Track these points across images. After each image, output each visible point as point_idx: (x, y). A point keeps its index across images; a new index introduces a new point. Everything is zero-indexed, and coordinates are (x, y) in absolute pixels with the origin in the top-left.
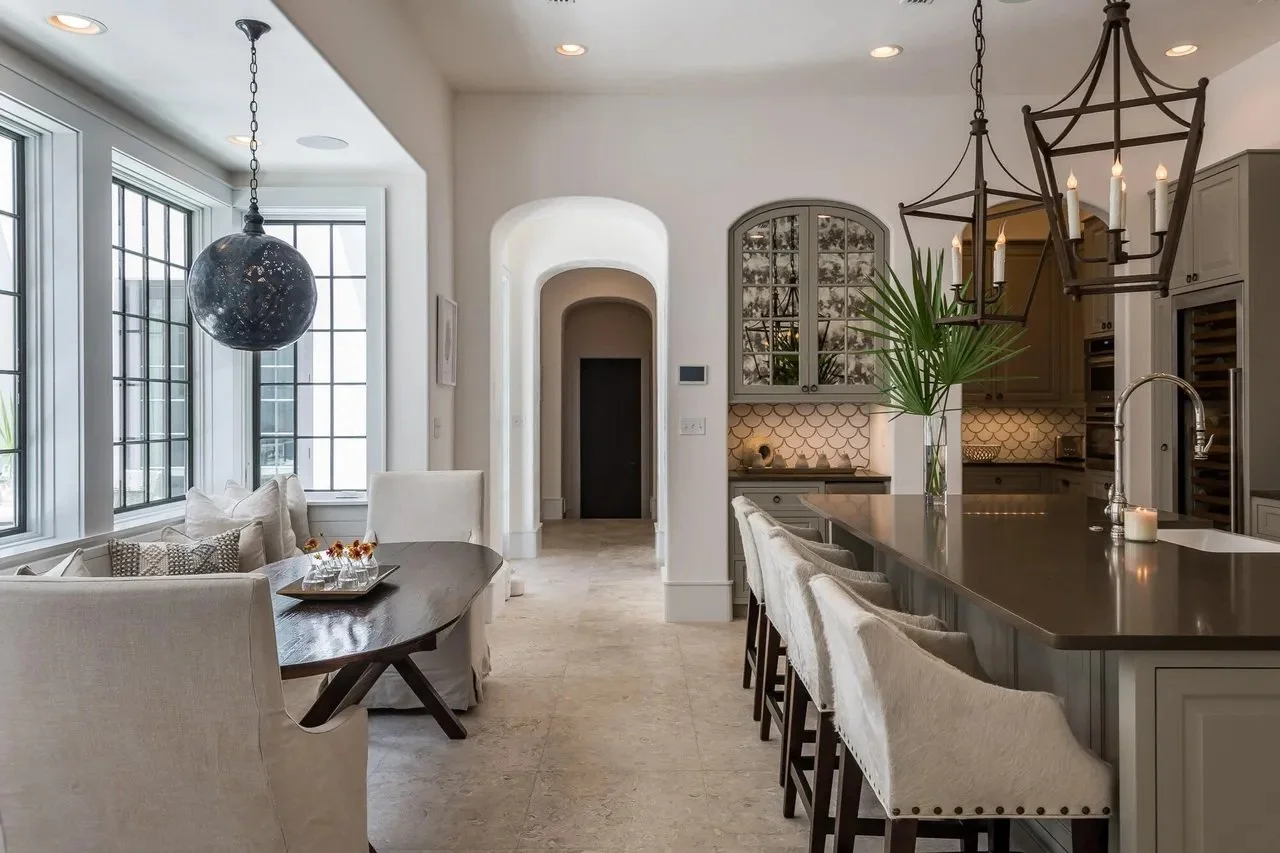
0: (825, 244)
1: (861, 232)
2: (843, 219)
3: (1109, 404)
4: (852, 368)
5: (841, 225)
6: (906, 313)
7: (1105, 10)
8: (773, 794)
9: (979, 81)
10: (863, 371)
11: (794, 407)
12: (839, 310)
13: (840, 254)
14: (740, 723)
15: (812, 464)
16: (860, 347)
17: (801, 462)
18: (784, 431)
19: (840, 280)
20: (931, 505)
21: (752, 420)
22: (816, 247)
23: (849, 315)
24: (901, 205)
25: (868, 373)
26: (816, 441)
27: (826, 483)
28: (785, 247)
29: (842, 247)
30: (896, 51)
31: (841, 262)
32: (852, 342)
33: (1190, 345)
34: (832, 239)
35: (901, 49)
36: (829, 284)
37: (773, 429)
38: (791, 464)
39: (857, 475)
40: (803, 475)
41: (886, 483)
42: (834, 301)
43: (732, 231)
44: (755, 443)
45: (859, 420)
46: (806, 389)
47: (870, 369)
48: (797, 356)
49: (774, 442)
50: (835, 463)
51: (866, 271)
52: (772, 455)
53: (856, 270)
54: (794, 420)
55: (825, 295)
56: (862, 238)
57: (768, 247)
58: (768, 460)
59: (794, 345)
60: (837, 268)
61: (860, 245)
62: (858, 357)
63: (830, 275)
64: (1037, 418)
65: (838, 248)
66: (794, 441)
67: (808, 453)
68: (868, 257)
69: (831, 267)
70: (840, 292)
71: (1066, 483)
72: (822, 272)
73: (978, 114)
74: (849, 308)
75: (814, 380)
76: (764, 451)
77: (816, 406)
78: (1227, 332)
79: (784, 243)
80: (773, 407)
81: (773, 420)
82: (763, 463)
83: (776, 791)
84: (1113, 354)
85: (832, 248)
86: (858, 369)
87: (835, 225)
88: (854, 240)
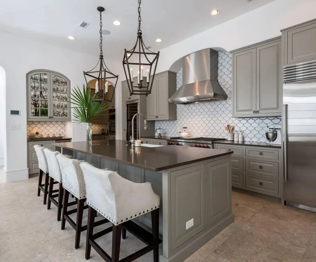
0: (54, 82)
1: (64, 81)
2: (59, 77)
3: (114, 122)
4: (62, 113)
5: (58, 78)
6: (82, 99)
7: (137, 34)
8: (56, 224)
9: (101, 47)
10: (65, 114)
11: (45, 122)
12: (59, 99)
13: (58, 85)
14: (39, 207)
15: (51, 136)
16: (64, 108)
17: (48, 136)
18: (42, 128)
19: (59, 91)
20: (89, 143)
21: (33, 126)
22: (52, 83)
23: (61, 100)
24: (84, 72)
25: (66, 114)
26: (51, 131)
27: (56, 140)
28: (43, 81)
29: (59, 84)
30: (74, 39)
31: (58, 87)
32: (62, 106)
33: (129, 111)
34: (56, 81)
35: (76, 38)
36: (56, 92)
37: (39, 128)
38: (45, 136)
39: (63, 138)
40: (48, 139)
41: (71, 140)
42: (57, 96)
43: (27, 75)
44: (34, 131)
45: (62, 125)
46: (50, 118)
47: (67, 113)
48: (47, 109)
49: (39, 131)
50: (57, 136)
51: (65, 90)
52: (39, 134)
53: (63, 89)
54: (45, 126)
55: (55, 95)
56: (64, 82)
57: (39, 81)
58: (38, 136)
59: (46, 106)
60: (58, 88)
61: (64, 84)
62: (63, 110)
63: (56, 90)
64: (97, 125)
65: (58, 84)
66: (45, 131)
67: (50, 134)
68: (65, 87)
69: (56, 88)
70: (59, 94)
71: (105, 138)
72: (54, 89)
73: (101, 54)
74: (61, 98)
75: (52, 115)
76: (37, 133)
77: (51, 122)
78: (136, 108)
79: (43, 80)
80: (39, 122)
81: (39, 126)
82: (37, 136)
83: (57, 223)
84: (115, 112)
85: (56, 83)
86: (63, 113)
87: (57, 78)
88: (62, 82)
